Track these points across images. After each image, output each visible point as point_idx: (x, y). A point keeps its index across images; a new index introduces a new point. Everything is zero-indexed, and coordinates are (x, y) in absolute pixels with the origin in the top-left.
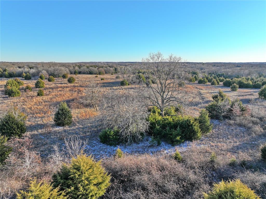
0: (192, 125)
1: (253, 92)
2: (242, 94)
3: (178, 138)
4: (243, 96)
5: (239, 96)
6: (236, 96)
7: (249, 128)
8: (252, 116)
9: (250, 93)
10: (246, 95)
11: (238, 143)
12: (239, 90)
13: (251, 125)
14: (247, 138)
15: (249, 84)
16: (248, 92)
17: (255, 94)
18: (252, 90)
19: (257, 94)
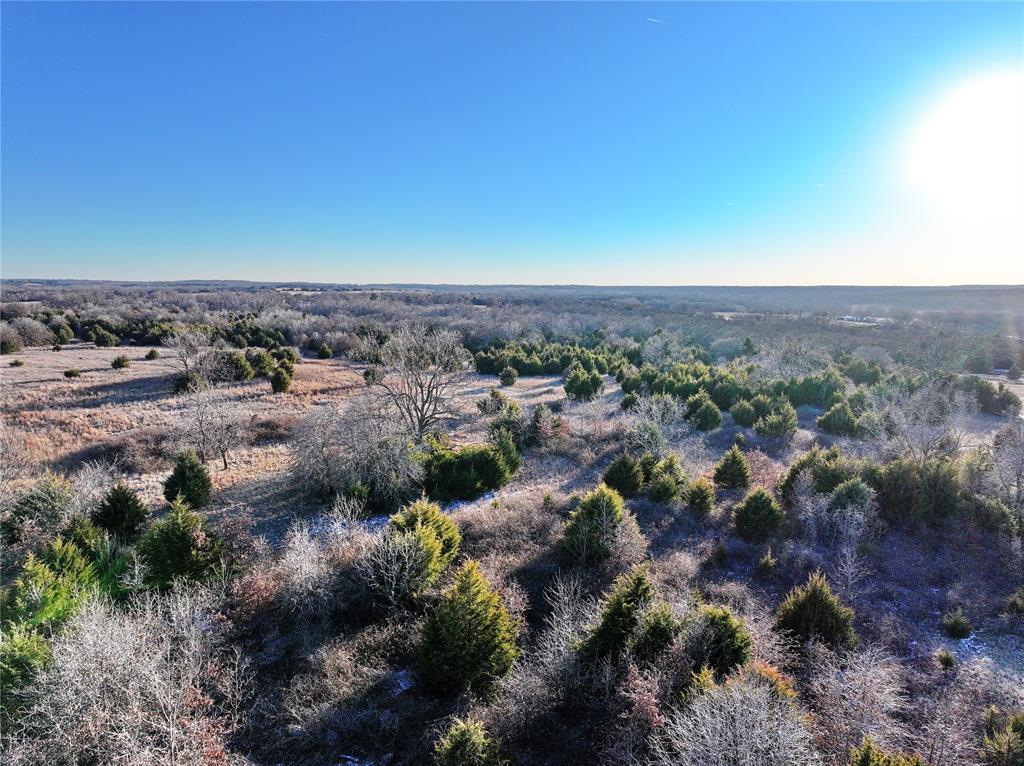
0: (493, 459)
1: (551, 384)
2: (531, 392)
3: (478, 485)
4: (534, 396)
5: (526, 396)
6: (521, 397)
7: (575, 455)
8: (572, 436)
9: (546, 389)
10: (540, 394)
11: (566, 481)
12: (519, 381)
13: (575, 450)
14: (577, 472)
15: (534, 365)
16: (538, 387)
17: (555, 389)
18: (545, 381)
19: (561, 388)
